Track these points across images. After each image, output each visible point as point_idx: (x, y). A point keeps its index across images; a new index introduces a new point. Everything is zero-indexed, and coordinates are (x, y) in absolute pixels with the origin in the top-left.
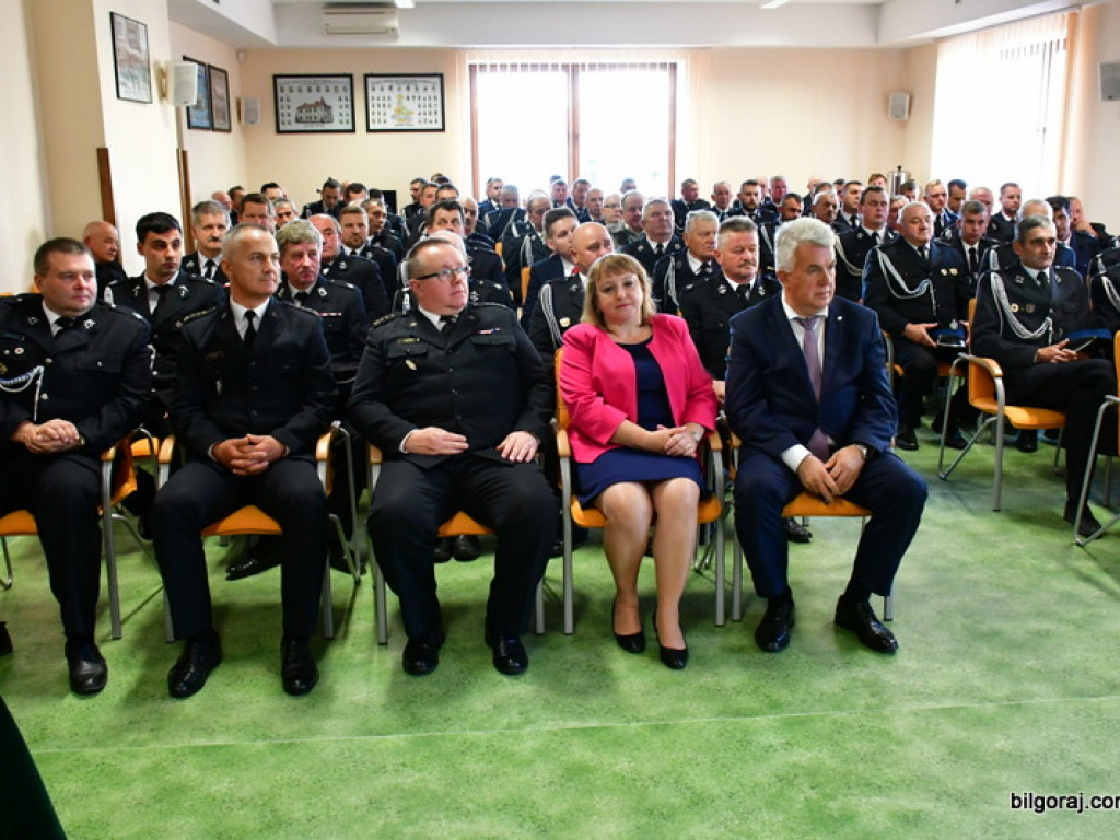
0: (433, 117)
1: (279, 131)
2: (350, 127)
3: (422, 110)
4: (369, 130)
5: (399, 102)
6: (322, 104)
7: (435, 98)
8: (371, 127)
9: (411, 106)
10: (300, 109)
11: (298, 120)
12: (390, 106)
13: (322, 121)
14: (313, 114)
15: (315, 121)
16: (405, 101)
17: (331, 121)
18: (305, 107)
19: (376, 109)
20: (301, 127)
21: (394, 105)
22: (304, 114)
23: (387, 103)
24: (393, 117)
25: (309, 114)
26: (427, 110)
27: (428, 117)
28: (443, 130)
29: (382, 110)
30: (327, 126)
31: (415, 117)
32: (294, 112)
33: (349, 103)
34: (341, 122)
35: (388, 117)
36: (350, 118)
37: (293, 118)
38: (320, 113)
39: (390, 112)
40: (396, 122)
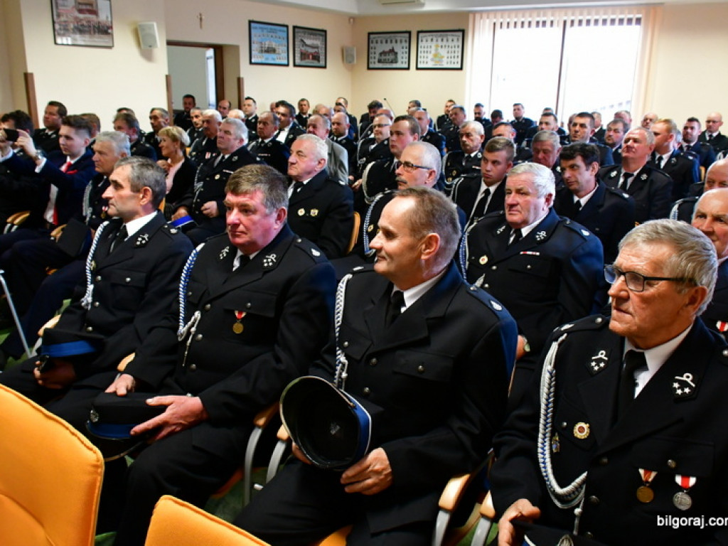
0: (456, 60)
1: (369, 68)
2: (406, 66)
3: (449, 55)
4: (417, 69)
5: (436, 50)
6: (392, 51)
7: (458, 47)
8: (419, 66)
9: (443, 52)
10: (381, 54)
11: (380, 61)
12: (430, 52)
13: (392, 62)
14: (387, 57)
15: (387, 61)
16: (439, 48)
17: (396, 62)
18: (383, 53)
19: (422, 54)
20: (380, 65)
21: (433, 52)
22: (383, 57)
23: (430, 50)
24: (432, 60)
25: (385, 58)
26: (453, 55)
27: (453, 60)
28: (461, 69)
29: (425, 55)
30: (394, 66)
31: (445, 60)
32: (377, 56)
33: (407, 50)
34: (402, 63)
35: (429, 60)
36: (407, 60)
37: (376, 60)
38: (391, 57)
39: (430, 56)
40: (434, 63)
